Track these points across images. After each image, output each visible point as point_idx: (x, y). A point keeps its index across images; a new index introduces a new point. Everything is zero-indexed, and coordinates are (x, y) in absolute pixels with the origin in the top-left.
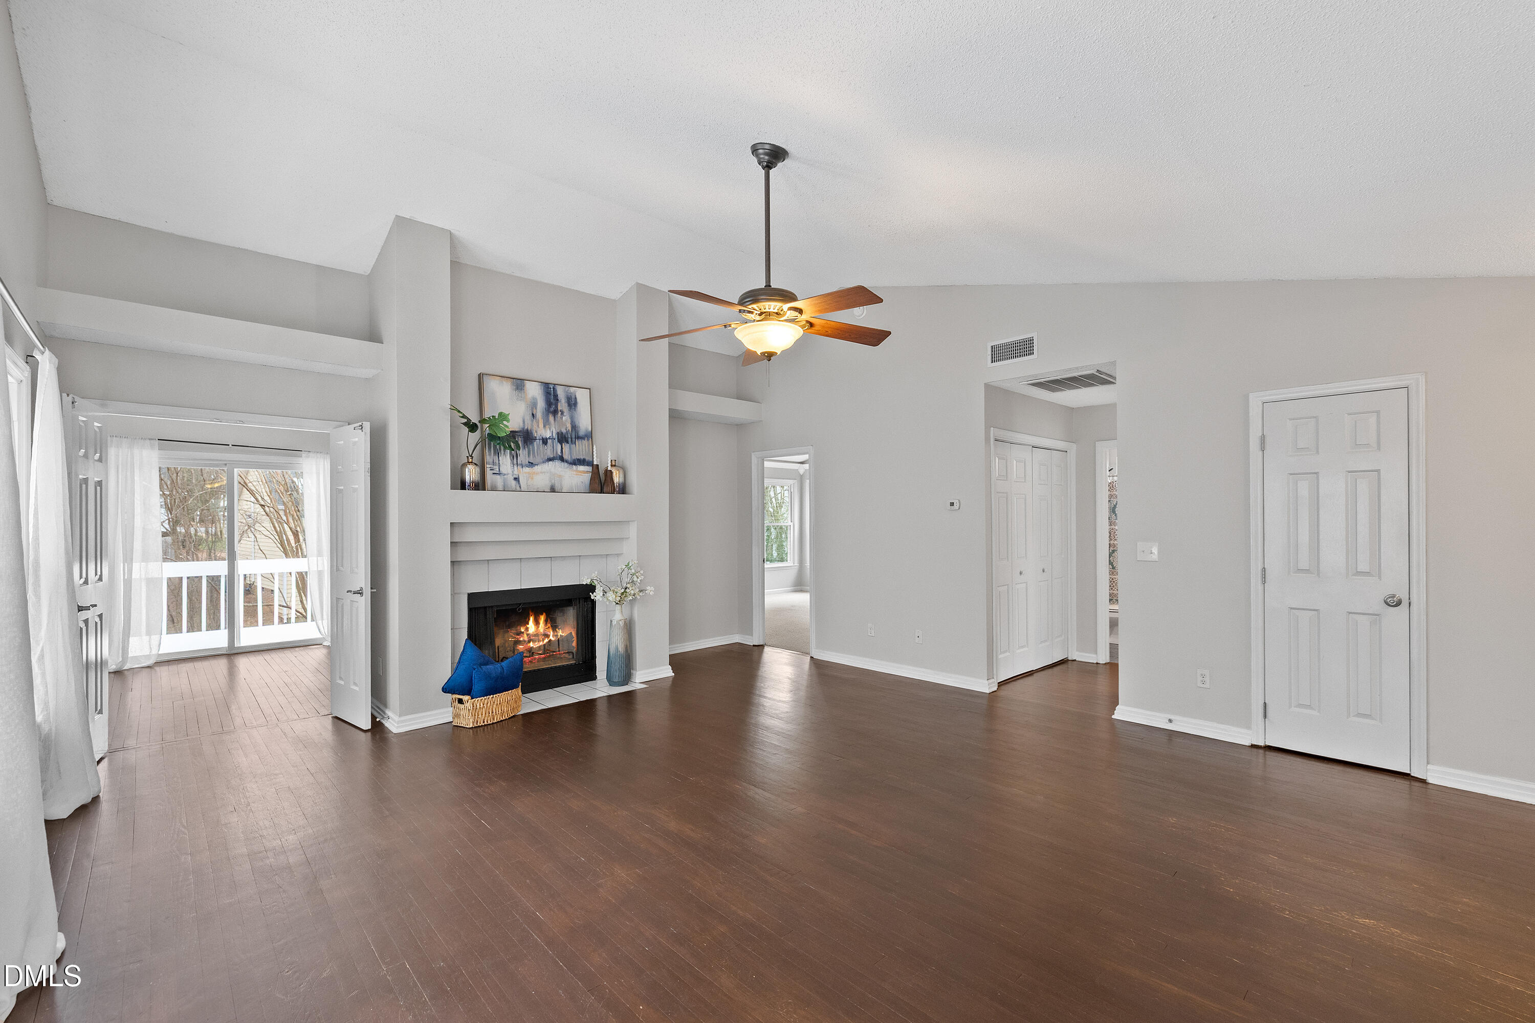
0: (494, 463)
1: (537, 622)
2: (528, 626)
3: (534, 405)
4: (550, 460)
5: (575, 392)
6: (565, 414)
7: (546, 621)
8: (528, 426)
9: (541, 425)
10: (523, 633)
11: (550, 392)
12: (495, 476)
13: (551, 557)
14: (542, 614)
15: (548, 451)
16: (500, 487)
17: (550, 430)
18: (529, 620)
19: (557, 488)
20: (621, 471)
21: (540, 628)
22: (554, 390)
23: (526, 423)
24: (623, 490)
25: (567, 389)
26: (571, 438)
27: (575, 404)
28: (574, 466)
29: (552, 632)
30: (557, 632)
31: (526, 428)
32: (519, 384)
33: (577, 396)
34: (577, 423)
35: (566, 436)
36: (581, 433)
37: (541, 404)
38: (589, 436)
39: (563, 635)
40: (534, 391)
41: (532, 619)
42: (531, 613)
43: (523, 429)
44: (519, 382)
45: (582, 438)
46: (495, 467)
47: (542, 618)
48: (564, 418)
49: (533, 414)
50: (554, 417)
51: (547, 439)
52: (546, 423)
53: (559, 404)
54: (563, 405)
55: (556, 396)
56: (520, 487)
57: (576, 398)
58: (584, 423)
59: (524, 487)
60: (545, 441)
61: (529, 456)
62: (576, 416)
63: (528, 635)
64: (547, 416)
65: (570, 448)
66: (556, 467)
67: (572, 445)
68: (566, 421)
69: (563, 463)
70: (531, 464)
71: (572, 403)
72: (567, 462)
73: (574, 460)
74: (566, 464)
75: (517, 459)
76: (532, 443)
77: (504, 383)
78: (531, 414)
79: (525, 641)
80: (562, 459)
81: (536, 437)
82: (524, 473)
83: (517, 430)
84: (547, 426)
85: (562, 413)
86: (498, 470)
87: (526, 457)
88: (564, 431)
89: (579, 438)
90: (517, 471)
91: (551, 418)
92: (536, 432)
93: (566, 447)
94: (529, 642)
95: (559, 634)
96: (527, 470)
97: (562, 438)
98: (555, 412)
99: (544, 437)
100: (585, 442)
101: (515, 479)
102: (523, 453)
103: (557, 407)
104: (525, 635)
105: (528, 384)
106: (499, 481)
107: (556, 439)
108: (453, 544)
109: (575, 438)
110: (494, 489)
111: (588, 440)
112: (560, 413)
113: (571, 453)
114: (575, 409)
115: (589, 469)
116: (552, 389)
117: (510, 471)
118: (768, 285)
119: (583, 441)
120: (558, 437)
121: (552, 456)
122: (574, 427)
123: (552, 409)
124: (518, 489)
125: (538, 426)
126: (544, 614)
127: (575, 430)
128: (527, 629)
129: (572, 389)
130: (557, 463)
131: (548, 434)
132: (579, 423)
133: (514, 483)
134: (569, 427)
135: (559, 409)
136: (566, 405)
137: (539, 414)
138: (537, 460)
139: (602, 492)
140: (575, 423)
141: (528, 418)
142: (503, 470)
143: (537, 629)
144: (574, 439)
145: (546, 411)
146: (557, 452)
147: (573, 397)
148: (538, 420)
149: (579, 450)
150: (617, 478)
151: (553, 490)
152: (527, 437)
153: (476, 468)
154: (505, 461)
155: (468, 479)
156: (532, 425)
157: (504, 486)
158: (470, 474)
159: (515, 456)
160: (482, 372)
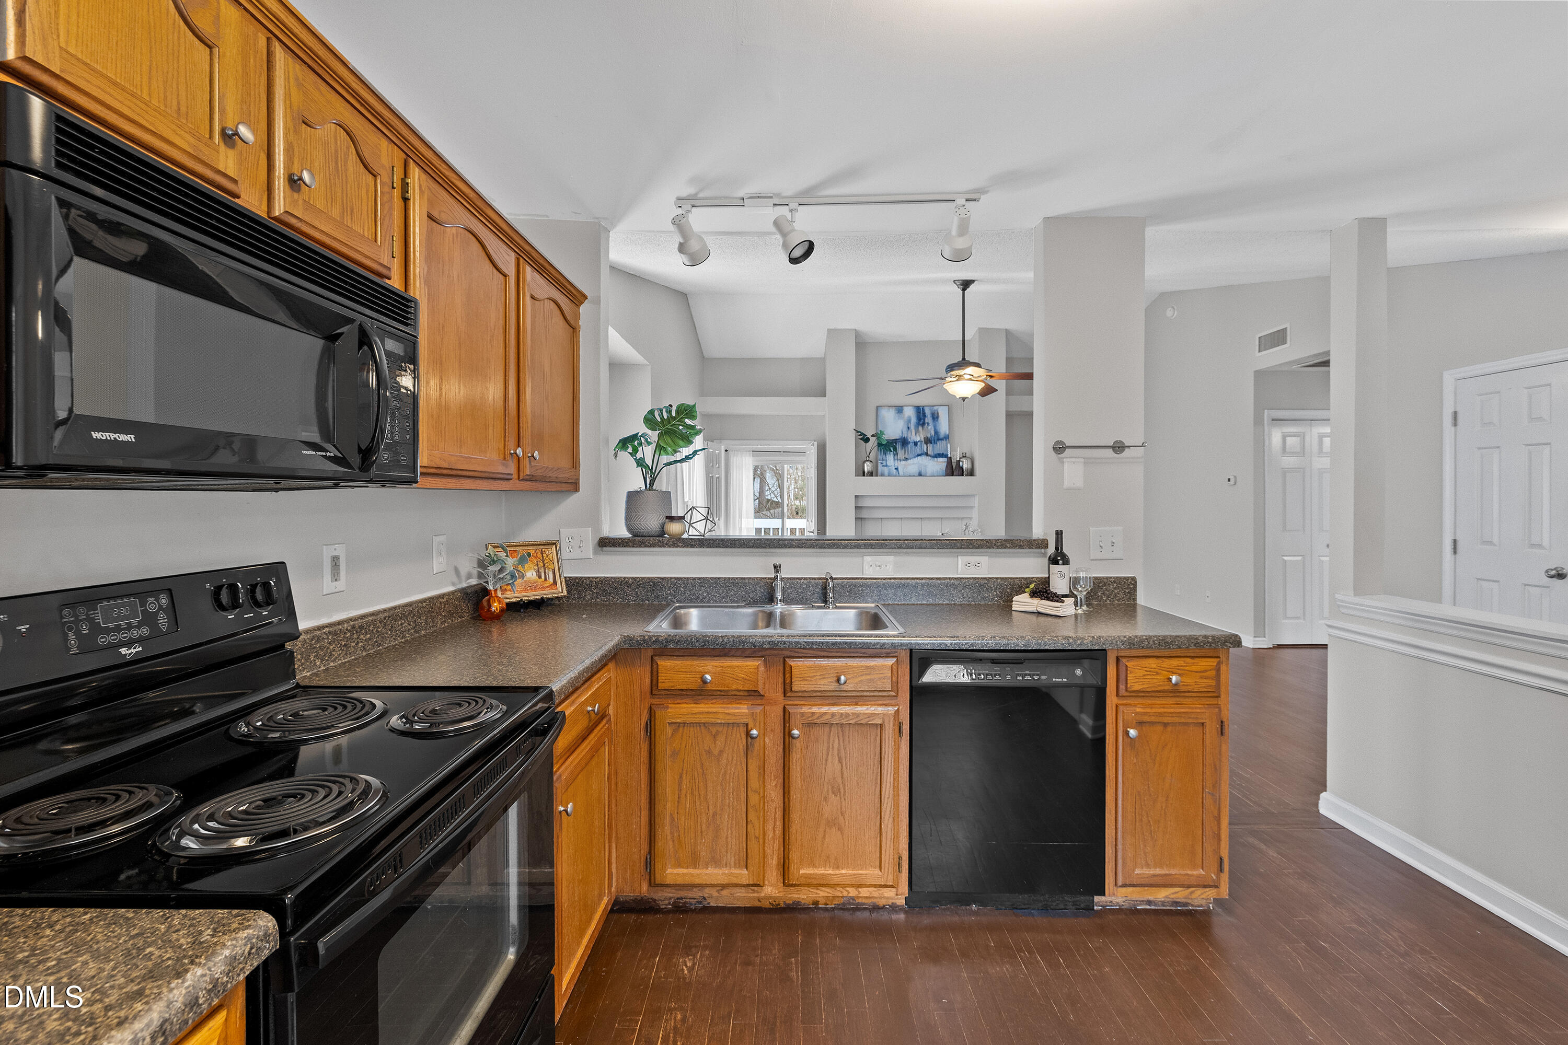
0: (883, 460)
3: (909, 421)
4: (919, 455)
5: (938, 409)
6: (930, 425)
8: (905, 435)
9: (913, 433)
11: (920, 413)
12: (884, 467)
15: (918, 451)
16: (886, 473)
17: (919, 436)
19: (923, 473)
20: (969, 460)
22: (923, 410)
23: (904, 433)
24: (971, 473)
25: (932, 408)
26: (934, 440)
27: (938, 417)
28: (935, 459)
32: (900, 409)
33: (939, 412)
35: (931, 439)
36: (942, 436)
37: (914, 420)
38: (947, 438)
40: (909, 412)
43: (902, 437)
45: (942, 439)
46: (883, 462)
48: (929, 427)
50: (923, 428)
51: (917, 442)
52: (917, 432)
53: (926, 418)
54: (929, 419)
55: (924, 414)
56: (899, 474)
57: (938, 414)
58: (944, 428)
59: (901, 473)
60: (916, 444)
61: (905, 454)
62: (938, 425)
64: (918, 427)
65: (933, 447)
66: (923, 460)
67: (934, 445)
68: (931, 429)
69: (927, 457)
70: (906, 459)
71: (935, 417)
72: (930, 456)
73: (935, 454)
74: (930, 458)
75: (897, 457)
76: (907, 445)
77: (890, 409)
78: (907, 427)
80: (927, 454)
81: (910, 441)
82: (901, 465)
83: (898, 438)
84: (918, 434)
85: (928, 424)
86: (885, 464)
87: (903, 454)
88: (929, 436)
89: (939, 439)
90: (897, 464)
91: (920, 428)
92: (910, 438)
93: (930, 446)
96: (903, 462)
97: (928, 441)
98: (923, 424)
99: (915, 441)
100: (944, 442)
101: (896, 469)
103: (925, 420)
105: (905, 409)
106: (886, 470)
107: (924, 442)
108: (857, 508)
110: (882, 475)
111: (946, 440)
112: (926, 424)
113: (933, 450)
114: (937, 421)
115: (946, 459)
116: (921, 410)
117: (893, 464)
118: (964, 359)
119: (942, 441)
120: (925, 440)
121: (920, 453)
122: (936, 432)
123: (921, 423)
124: (897, 474)
125: (911, 434)
127: (937, 434)
129: (935, 408)
130: (924, 457)
131: (918, 439)
132: (940, 429)
133: (895, 471)
134: (933, 433)
135: (926, 422)
136: (931, 418)
137: (912, 427)
138: (911, 456)
139: (953, 475)
140: (937, 430)
141: (905, 429)
142: (888, 464)
144: (936, 441)
145: (917, 424)
146: (924, 450)
147: (936, 413)
148: (912, 431)
149: (940, 447)
150: (966, 465)
151: (920, 475)
152: (904, 442)
153: (872, 464)
154: (890, 458)
155: (866, 470)
156: (907, 434)
157: (889, 473)
158: (867, 467)
159: (896, 454)
160: (878, 405)
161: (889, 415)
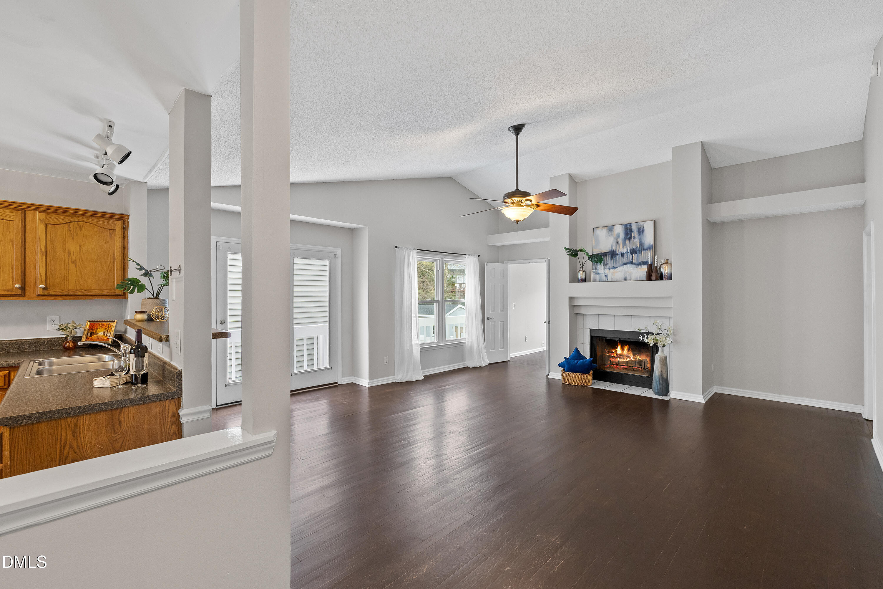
0: (596, 269)
1: (623, 349)
2: (617, 350)
3: (618, 237)
4: (625, 264)
5: (643, 224)
6: (636, 238)
7: (629, 350)
8: (614, 249)
10: (614, 352)
11: (628, 230)
12: (596, 275)
13: (632, 316)
14: (626, 346)
15: (625, 260)
16: (598, 279)
17: (626, 248)
18: (618, 347)
19: (628, 279)
20: (669, 267)
21: (624, 352)
22: (630, 227)
23: (613, 247)
24: (670, 278)
25: (638, 224)
26: (639, 251)
27: (643, 231)
28: (640, 266)
29: (632, 356)
30: (636, 356)
31: (613, 249)
32: (610, 228)
33: (645, 227)
34: (643, 242)
35: (636, 250)
36: (646, 247)
37: (622, 235)
38: (651, 248)
39: (640, 359)
40: (619, 230)
41: (619, 347)
42: (619, 344)
43: (611, 250)
44: (611, 227)
45: (647, 249)
46: (596, 271)
47: (626, 348)
48: (635, 240)
49: (617, 242)
50: (629, 241)
51: (624, 253)
52: (624, 244)
53: (633, 233)
54: (635, 234)
55: (631, 231)
56: (608, 279)
57: (644, 228)
58: (648, 240)
59: (609, 279)
60: (623, 255)
61: (613, 264)
62: (643, 238)
63: (616, 354)
64: (625, 241)
65: (638, 256)
66: (629, 268)
67: (639, 255)
68: (637, 241)
69: (632, 265)
70: (614, 268)
71: (641, 231)
73: (640, 262)
74: (634, 265)
75: (607, 266)
76: (615, 257)
77: (603, 229)
78: (616, 241)
79: (614, 357)
80: (632, 263)
81: (618, 253)
82: (610, 273)
83: (608, 251)
84: (625, 247)
85: (634, 237)
86: (597, 272)
87: (612, 264)
88: (634, 247)
89: (644, 249)
90: (607, 272)
91: (627, 242)
92: (618, 251)
93: (635, 256)
94: (617, 358)
95: (637, 358)
96: (612, 271)
97: (633, 252)
98: (630, 239)
99: (622, 253)
101: (605, 275)
102: (610, 262)
103: (631, 235)
104: (615, 354)
105: (615, 227)
106: (597, 277)
107: (630, 253)
109: (642, 250)
110: (594, 281)
111: (650, 250)
112: (633, 238)
113: (638, 259)
114: (642, 234)
115: (647, 266)
116: (629, 226)
117: (603, 272)
118: (517, 189)
119: (647, 251)
120: (631, 252)
121: (626, 262)
122: (641, 244)
123: (628, 237)
124: (607, 280)
125: (620, 247)
126: (627, 345)
127: (642, 246)
128: (616, 351)
129: (641, 224)
130: (629, 266)
131: (625, 251)
132: (644, 241)
133: (605, 277)
134: (638, 245)
135: (632, 236)
136: (637, 233)
137: (621, 242)
138: (618, 265)
139: (652, 280)
140: (642, 242)
141: (614, 244)
142: (600, 272)
143: (622, 352)
144: (640, 251)
145: (624, 239)
146: (629, 260)
147: (642, 227)
148: (620, 244)
149: (644, 256)
150: (665, 270)
151: (625, 280)
152: (613, 254)
153: (585, 272)
154: (601, 268)
155: (579, 278)
156: (616, 247)
157: (600, 280)
158: (581, 275)
159: (606, 264)
160: (594, 227)
161: (602, 234)
